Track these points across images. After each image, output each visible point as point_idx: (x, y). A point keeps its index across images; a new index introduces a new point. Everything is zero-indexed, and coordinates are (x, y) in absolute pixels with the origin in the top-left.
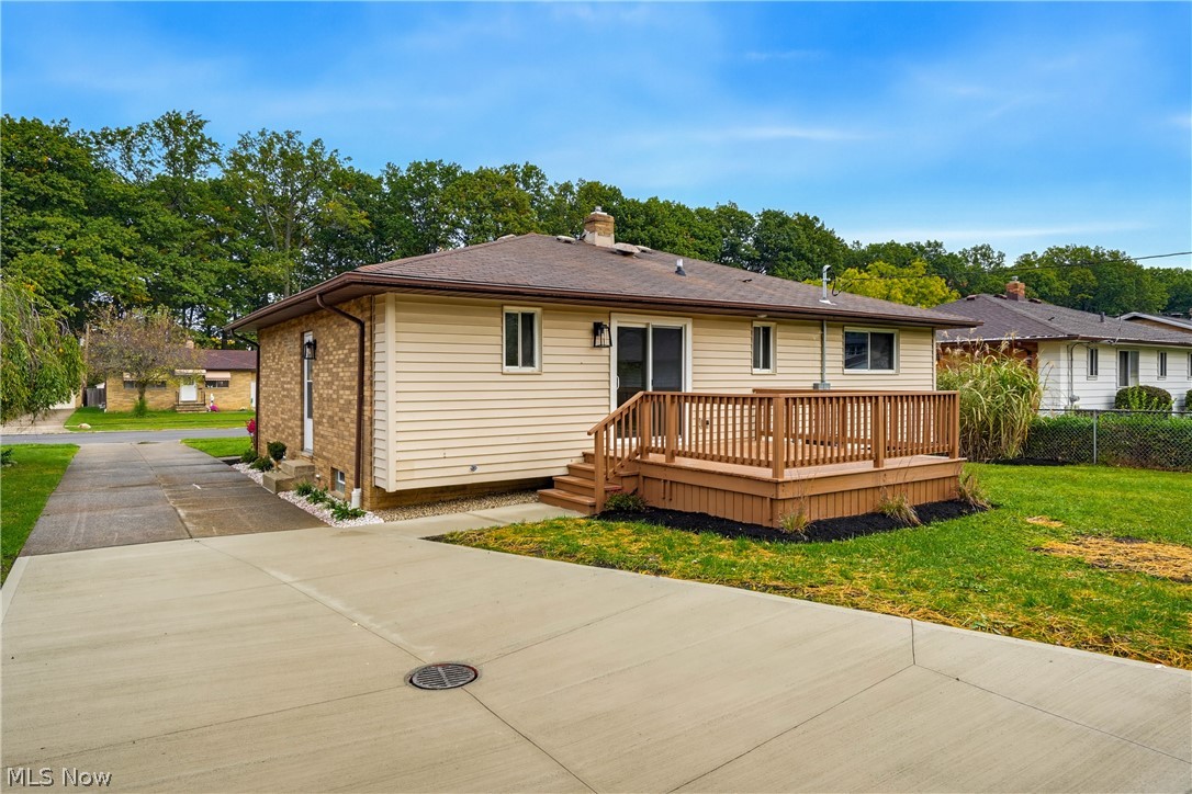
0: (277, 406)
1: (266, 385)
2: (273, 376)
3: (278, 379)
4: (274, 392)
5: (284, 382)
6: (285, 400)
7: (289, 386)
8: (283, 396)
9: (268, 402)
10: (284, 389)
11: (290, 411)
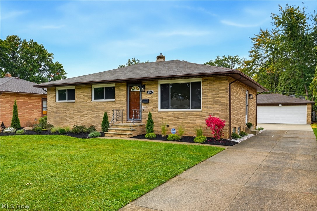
0: (238, 112)
1: (233, 103)
2: (237, 100)
3: (238, 102)
4: (237, 107)
5: (241, 103)
6: (241, 109)
7: (243, 105)
8: (241, 108)
9: (234, 110)
10: (241, 106)
11: (243, 113)
